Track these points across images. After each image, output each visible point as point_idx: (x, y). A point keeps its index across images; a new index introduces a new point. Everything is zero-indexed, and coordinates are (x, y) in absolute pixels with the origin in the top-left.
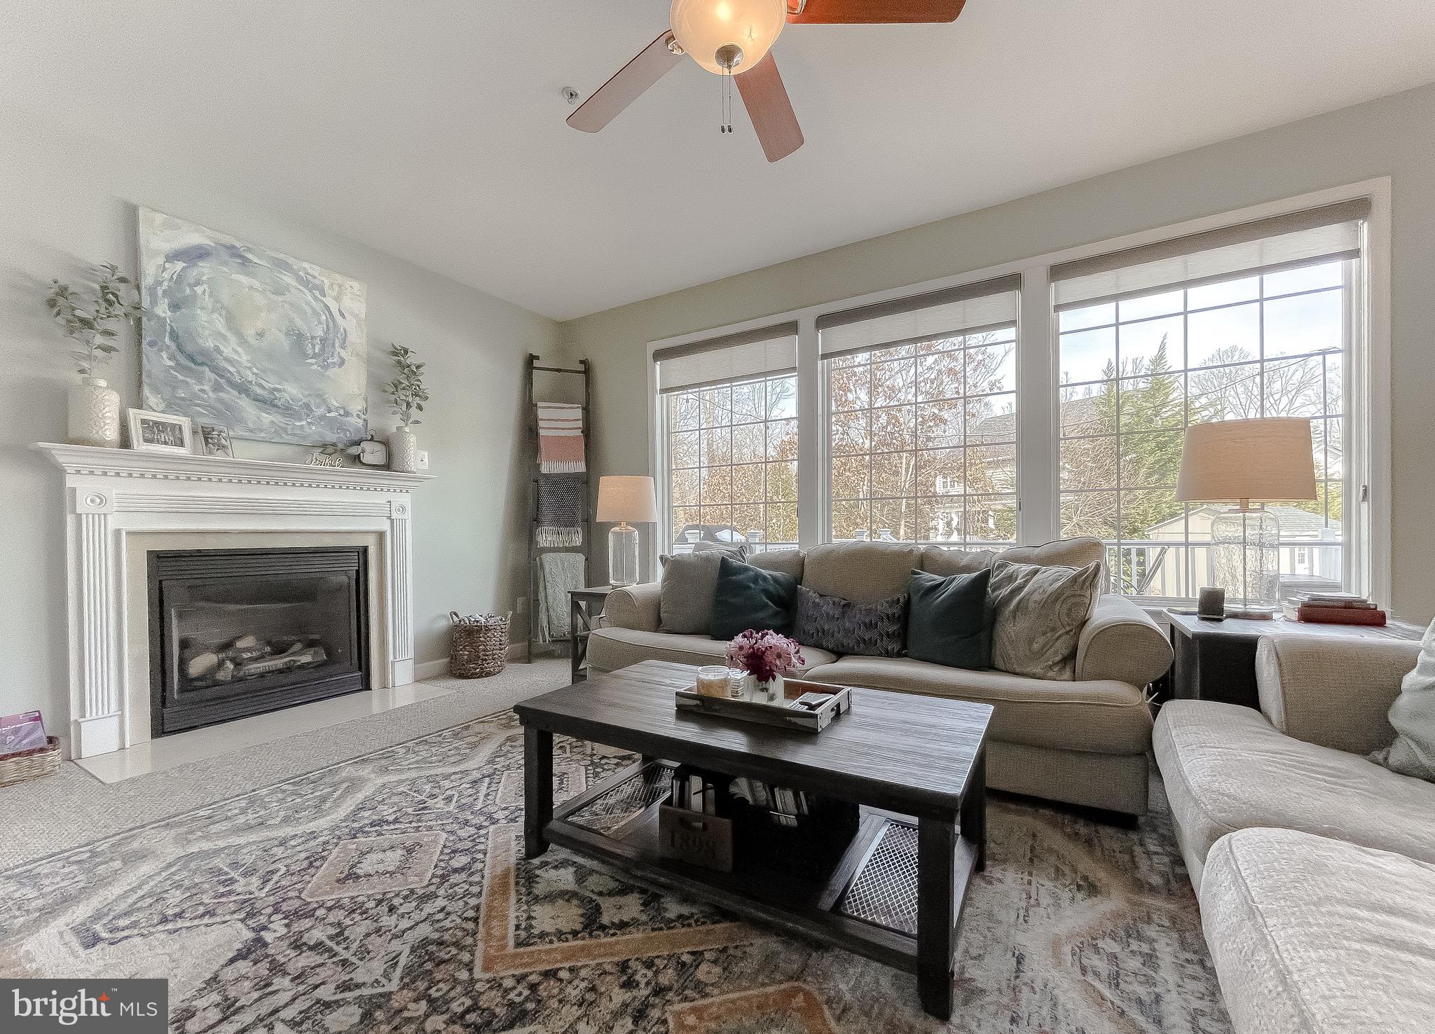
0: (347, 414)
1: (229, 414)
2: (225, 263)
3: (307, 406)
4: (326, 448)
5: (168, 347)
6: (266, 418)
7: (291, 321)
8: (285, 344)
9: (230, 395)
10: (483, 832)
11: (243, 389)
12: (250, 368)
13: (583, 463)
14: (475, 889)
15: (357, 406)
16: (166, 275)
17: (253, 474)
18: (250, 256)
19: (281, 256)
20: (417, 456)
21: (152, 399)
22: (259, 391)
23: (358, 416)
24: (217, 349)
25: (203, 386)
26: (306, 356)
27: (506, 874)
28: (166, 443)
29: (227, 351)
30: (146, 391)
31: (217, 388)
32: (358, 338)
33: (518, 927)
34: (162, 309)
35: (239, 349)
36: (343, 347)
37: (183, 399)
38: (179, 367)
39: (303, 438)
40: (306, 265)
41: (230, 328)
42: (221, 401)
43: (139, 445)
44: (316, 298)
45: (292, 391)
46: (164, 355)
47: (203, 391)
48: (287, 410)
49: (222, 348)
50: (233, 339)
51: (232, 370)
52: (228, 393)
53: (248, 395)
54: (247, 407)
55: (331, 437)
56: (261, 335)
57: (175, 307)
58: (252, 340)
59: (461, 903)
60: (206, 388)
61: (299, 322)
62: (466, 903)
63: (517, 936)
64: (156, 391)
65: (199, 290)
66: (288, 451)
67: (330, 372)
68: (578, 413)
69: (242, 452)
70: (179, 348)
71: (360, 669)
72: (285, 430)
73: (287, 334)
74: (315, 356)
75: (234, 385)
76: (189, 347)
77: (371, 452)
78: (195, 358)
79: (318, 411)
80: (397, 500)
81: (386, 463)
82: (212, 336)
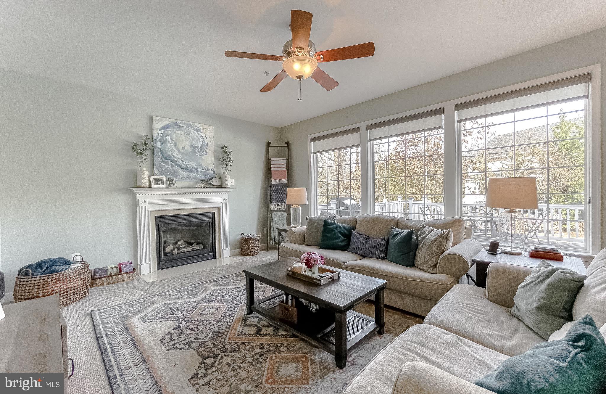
0: (208, 170)
1: (175, 174)
2: (174, 128)
3: (197, 169)
4: (202, 181)
5: (160, 156)
6: (185, 174)
7: (192, 142)
8: (190, 149)
9: (175, 168)
10: (237, 306)
11: (179, 165)
12: (181, 159)
13: (287, 180)
14: (231, 321)
15: (211, 167)
16: (159, 135)
17: (182, 191)
18: (180, 125)
19: (189, 123)
20: (230, 182)
21: (156, 172)
22: (183, 165)
23: (212, 170)
24: (172, 155)
25: (168, 167)
26: (196, 153)
27: (240, 318)
28: (159, 185)
29: (175, 155)
30: (155, 170)
31: (172, 166)
32: (211, 144)
33: (239, 331)
34: (159, 146)
35: (178, 154)
36: (207, 148)
37: (164, 171)
38: (163, 161)
39: (196, 179)
40: (196, 124)
41: (175, 147)
42: (173, 170)
43: (153, 186)
44: (199, 134)
45: (192, 164)
46: (159, 158)
47: (168, 168)
48: (191, 171)
49: (174, 154)
50: (176, 150)
51: (176, 160)
52: (175, 167)
53: (180, 167)
54: (180, 171)
55: (203, 178)
56: (183, 148)
57: (162, 144)
58: (181, 151)
59: (227, 324)
60: (169, 167)
61: (194, 142)
62: (228, 324)
63: (238, 334)
64: (157, 169)
65: (168, 137)
66: (191, 183)
67: (203, 157)
68: (285, 162)
69: (179, 185)
70: (163, 156)
71: (213, 252)
72: (190, 177)
73: (191, 147)
74: (199, 152)
75: (177, 165)
76: (165, 155)
77: (216, 182)
78: (167, 158)
79: (200, 170)
80: (224, 196)
81: (220, 185)
82: (171, 151)
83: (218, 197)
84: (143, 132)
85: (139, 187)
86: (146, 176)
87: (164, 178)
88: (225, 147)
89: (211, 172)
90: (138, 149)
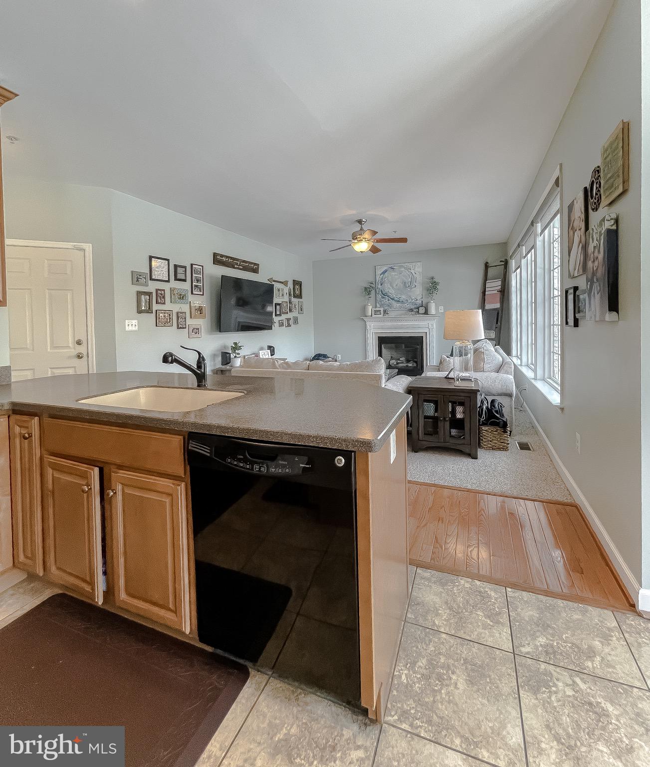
0: (417, 300)
1: (390, 306)
2: (390, 271)
3: (407, 300)
4: (411, 310)
6: (398, 305)
7: (403, 280)
8: (402, 285)
11: (393, 299)
12: (395, 294)
13: (499, 304)
15: (419, 298)
16: (380, 279)
17: (395, 319)
18: (395, 267)
19: (401, 264)
20: (433, 310)
21: (378, 305)
22: (396, 299)
23: (420, 300)
25: (386, 301)
26: (406, 287)
28: (378, 314)
31: (389, 300)
32: (419, 278)
35: (392, 290)
36: (416, 282)
37: (383, 304)
38: (383, 297)
39: (406, 308)
40: (406, 264)
41: (391, 286)
42: (389, 303)
43: (373, 316)
44: (409, 272)
45: (403, 297)
46: (380, 295)
48: (403, 302)
49: (389, 291)
50: (391, 288)
51: (391, 295)
52: (391, 301)
54: (394, 303)
55: (412, 307)
56: (397, 285)
57: (381, 285)
58: (395, 287)
61: (405, 279)
64: (378, 303)
65: (385, 279)
66: (403, 312)
67: (412, 290)
68: (500, 283)
69: (392, 314)
70: (382, 293)
72: (402, 307)
73: (402, 283)
74: (409, 287)
75: (391, 299)
76: (384, 293)
77: (422, 310)
78: (384, 295)
79: (409, 301)
80: (430, 322)
81: (426, 313)
82: (388, 288)
83: (425, 323)
84: (371, 279)
85: (366, 316)
86: (370, 309)
87: (382, 309)
88: (433, 278)
89: (419, 302)
90: (367, 291)
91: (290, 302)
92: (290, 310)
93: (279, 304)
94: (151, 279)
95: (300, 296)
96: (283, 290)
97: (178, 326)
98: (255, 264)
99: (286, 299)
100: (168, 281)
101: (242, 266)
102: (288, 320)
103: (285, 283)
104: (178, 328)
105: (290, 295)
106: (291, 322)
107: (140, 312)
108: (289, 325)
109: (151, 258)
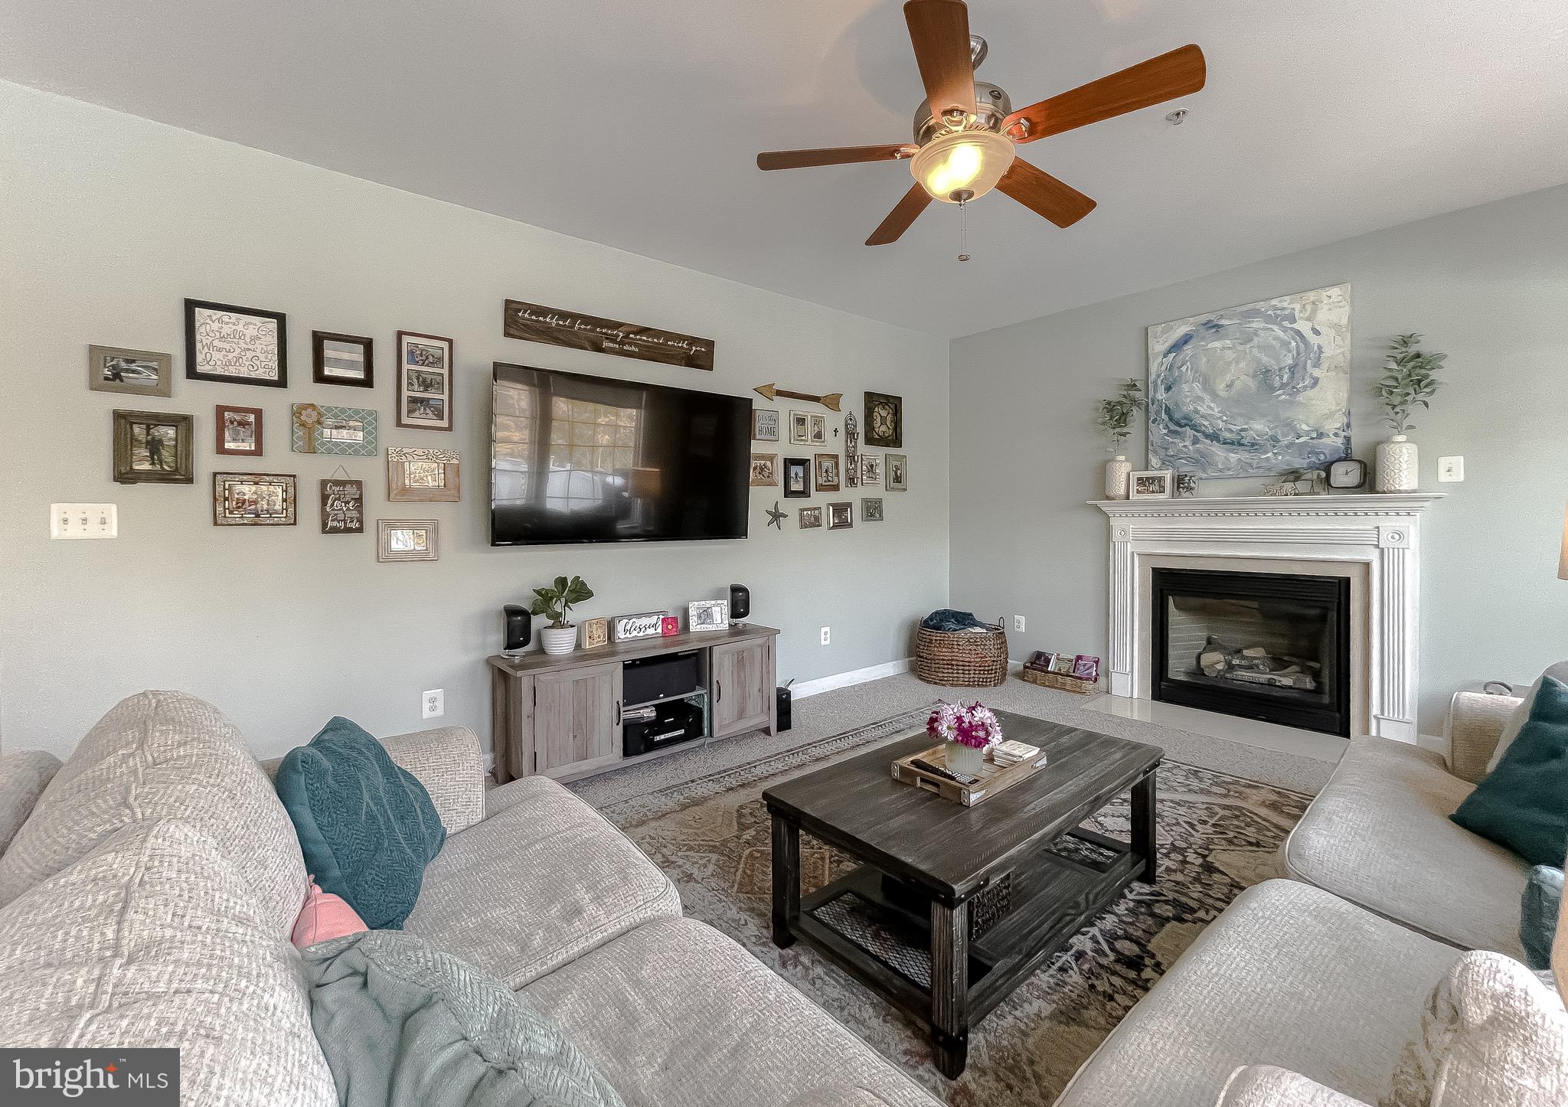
0: (1321, 435)
1: (1202, 461)
2: (1203, 339)
3: (1275, 439)
4: (1295, 475)
5: (1163, 420)
6: (1233, 457)
7: (1259, 362)
8: (1252, 384)
9: (1205, 444)
11: (1214, 437)
12: (1220, 418)
15: (1332, 425)
16: (1163, 368)
17: (1215, 510)
18: (1223, 322)
19: (1251, 306)
21: (1154, 461)
22: (1228, 435)
23: (1336, 435)
24: (1196, 412)
25: (1185, 444)
26: (1273, 389)
28: (1153, 492)
29: (1202, 410)
30: (1150, 456)
31: (1195, 441)
32: (1335, 347)
34: (1161, 395)
35: (1212, 405)
36: (1317, 365)
37: (1172, 456)
38: (1171, 432)
39: (1269, 469)
40: (1274, 302)
41: (1205, 389)
42: (1198, 451)
43: (1135, 497)
44: (1285, 329)
45: (1259, 427)
46: (1161, 426)
47: (1185, 446)
48: (1254, 446)
49: (1199, 408)
50: (1207, 397)
51: (1206, 423)
52: (1204, 443)
53: (1218, 441)
54: (1218, 451)
55: (1298, 463)
56: (1229, 386)
57: (1168, 389)
58: (1222, 394)
60: (1187, 443)
61: (1265, 359)
64: (1155, 452)
65: (1184, 369)
66: (1258, 483)
67: (1301, 398)
69: (1209, 490)
70: (1171, 419)
72: (1251, 465)
73: (1254, 376)
74: (1283, 386)
75: (1207, 436)
76: (1177, 416)
77: (1345, 474)
78: (1180, 423)
79: (1285, 441)
80: (1389, 524)
81: (1369, 481)
82: (1193, 399)
83: (1365, 524)
84: (1132, 373)
85: (1108, 498)
86: (1122, 471)
87: (1168, 475)
88: (1405, 342)
89: (1333, 443)
90: (1117, 414)
91: (851, 457)
92: (852, 481)
93: (802, 462)
94: (192, 373)
95: (896, 440)
96: (818, 421)
97: (324, 524)
98: (693, 341)
99: (835, 445)
100: (282, 383)
101: (636, 345)
102: (840, 509)
103: (832, 402)
104: (325, 529)
105: (851, 435)
106: (856, 513)
107: (124, 475)
108: (843, 524)
109: (191, 306)
